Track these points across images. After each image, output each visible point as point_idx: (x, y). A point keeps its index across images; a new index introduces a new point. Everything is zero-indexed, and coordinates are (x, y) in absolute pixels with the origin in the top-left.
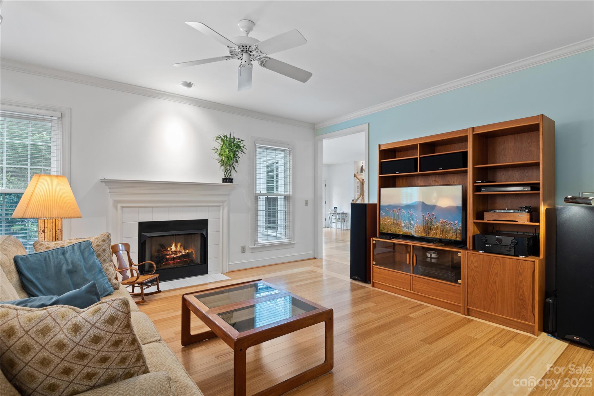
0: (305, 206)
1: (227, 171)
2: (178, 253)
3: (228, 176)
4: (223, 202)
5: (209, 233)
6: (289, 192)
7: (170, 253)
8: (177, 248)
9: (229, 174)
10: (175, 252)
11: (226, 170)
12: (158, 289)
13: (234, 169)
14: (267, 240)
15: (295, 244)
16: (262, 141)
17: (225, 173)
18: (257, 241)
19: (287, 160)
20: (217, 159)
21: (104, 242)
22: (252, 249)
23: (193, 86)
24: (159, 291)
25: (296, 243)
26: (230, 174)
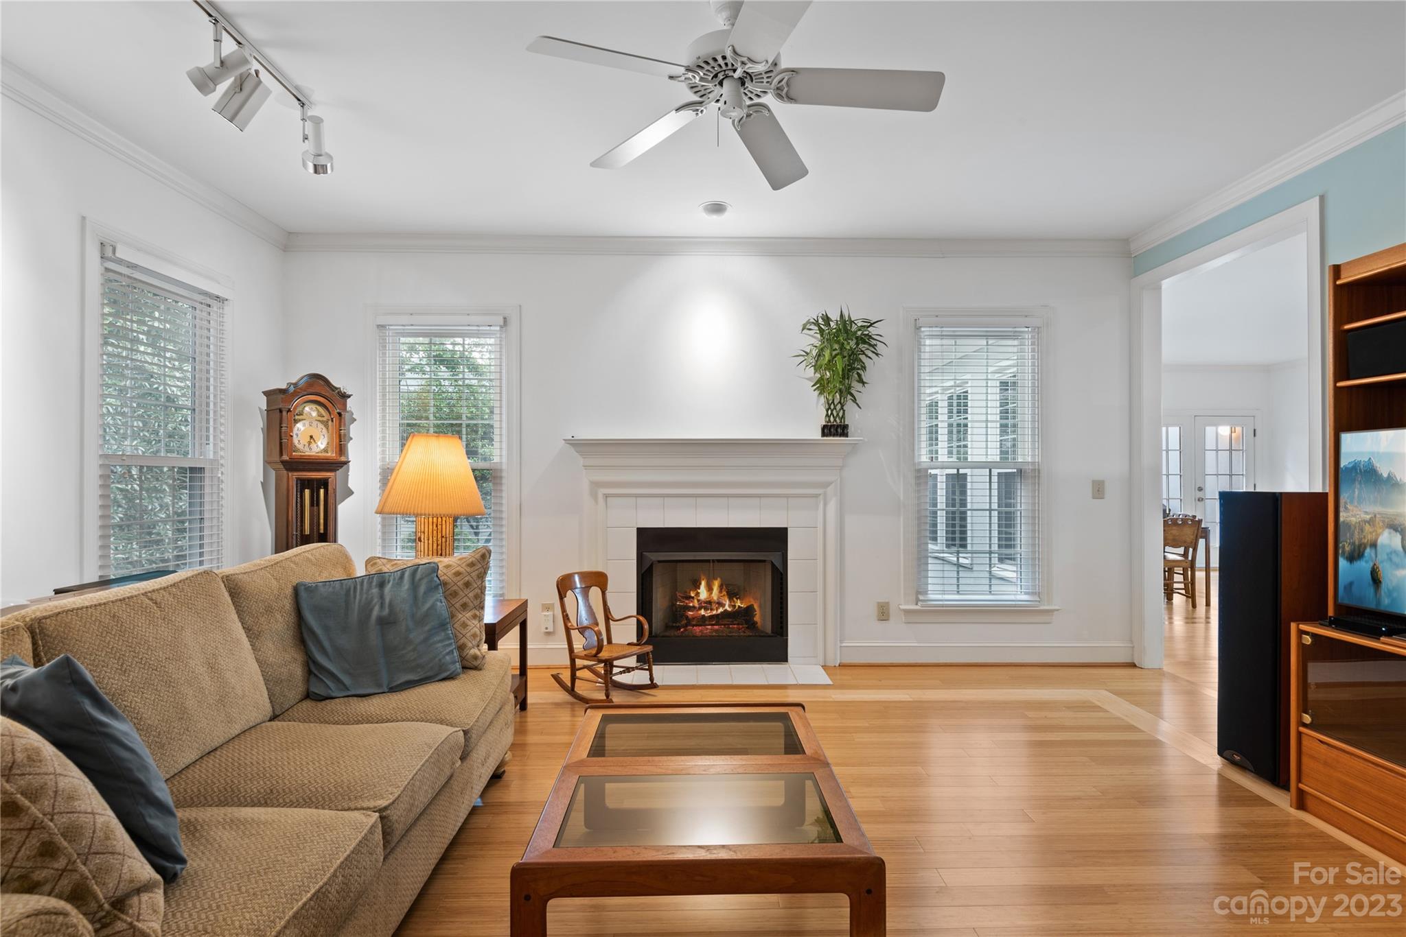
0: (1094, 498)
1: (832, 407)
2: (714, 606)
3: (837, 419)
4: (826, 485)
5: (789, 561)
6: (1033, 456)
7: (696, 604)
8: (712, 593)
9: (838, 415)
10: (708, 604)
11: (829, 405)
12: (651, 679)
13: (854, 400)
14: (990, 592)
15: (1056, 612)
16: (937, 316)
17: (827, 411)
18: (926, 593)
19: (1024, 363)
20: (810, 379)
21: (471, 567)
22: (907, 612)
23: (729, 208)
24: (653, 686)
25: (1058, 610)
26: (841, 414)
